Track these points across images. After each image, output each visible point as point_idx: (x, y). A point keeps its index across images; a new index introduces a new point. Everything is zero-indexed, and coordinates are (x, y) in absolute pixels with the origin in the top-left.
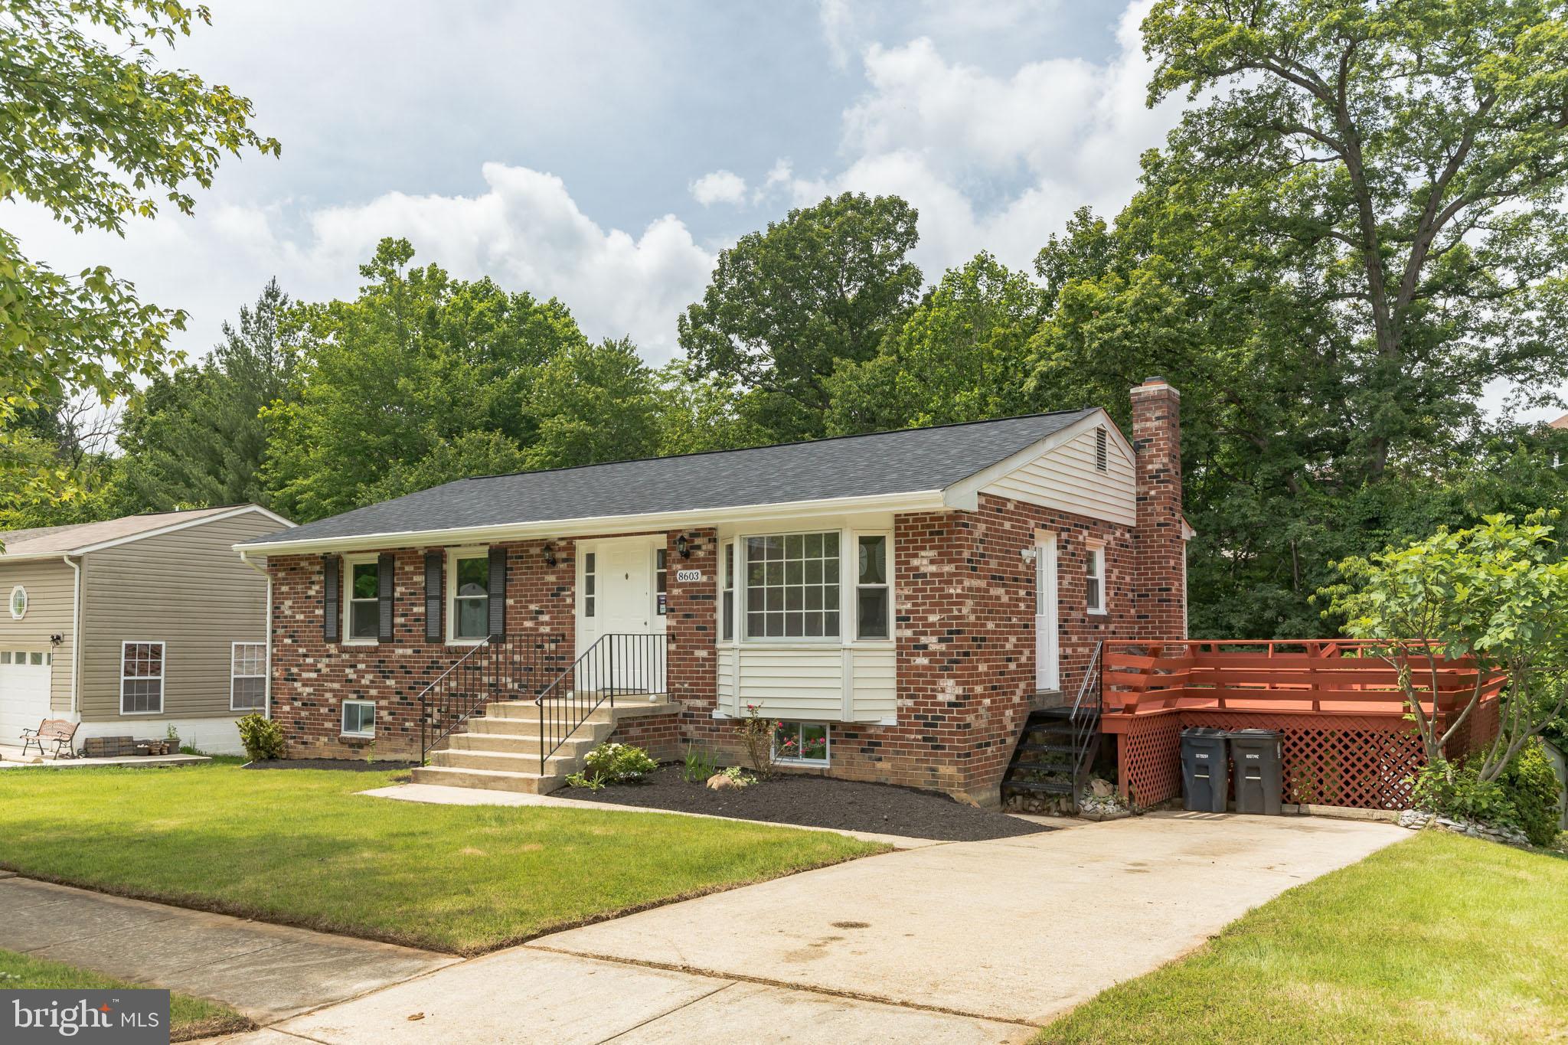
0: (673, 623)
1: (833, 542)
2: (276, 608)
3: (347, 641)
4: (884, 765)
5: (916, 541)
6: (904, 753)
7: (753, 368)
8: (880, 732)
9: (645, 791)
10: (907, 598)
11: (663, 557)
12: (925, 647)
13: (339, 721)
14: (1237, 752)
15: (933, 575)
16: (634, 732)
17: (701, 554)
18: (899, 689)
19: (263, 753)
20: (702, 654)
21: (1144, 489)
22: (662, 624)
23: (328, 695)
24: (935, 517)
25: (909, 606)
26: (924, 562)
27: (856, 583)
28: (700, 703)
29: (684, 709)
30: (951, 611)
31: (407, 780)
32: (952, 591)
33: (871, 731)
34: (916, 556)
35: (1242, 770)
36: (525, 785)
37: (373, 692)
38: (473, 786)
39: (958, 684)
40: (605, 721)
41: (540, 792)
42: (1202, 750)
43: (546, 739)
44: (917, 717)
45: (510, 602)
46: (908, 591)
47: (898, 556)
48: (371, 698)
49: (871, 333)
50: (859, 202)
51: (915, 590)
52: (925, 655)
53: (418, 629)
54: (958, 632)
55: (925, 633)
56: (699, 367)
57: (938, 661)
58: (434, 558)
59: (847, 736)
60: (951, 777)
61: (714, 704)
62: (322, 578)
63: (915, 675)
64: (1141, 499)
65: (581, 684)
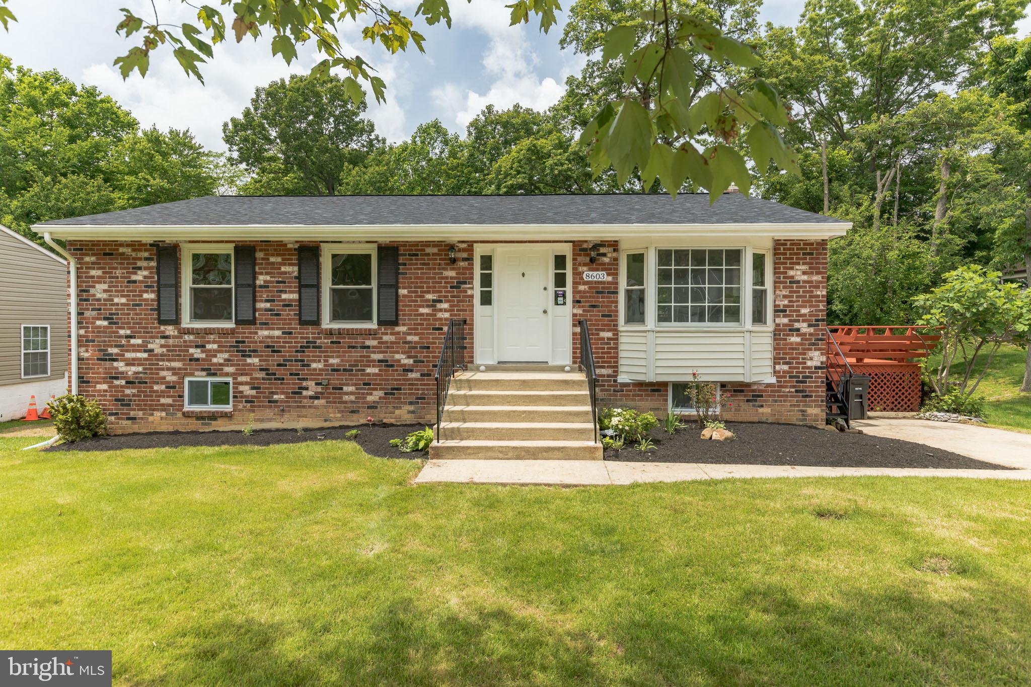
0: (579, 312)
1: (734, 256)
2: (83, 291)
3: (190, 324)
4: (766, 410)
5: (792, 259)
6: (781, 401)
8: (762, 388)
10: (784, 297)
11: (562, 261)
12: (798, 330)
13: (181, 396)
15: (804, 282)
17: (606, 260)
18: (776, 359)
20: (607, 335)
22: (564, 312)
23: (163, 373)
24: (805, 243)
25: (786, 302)
26: (798, 273)
27: (751, 286)
28: (605, 372)
30: (818, 306)
32: (819, 293)
33: (755, 387)
34: (792, 268)
37: (230, 369)
39: (822, 354)
44: (790, 377)
45: (403, 292)
46: (785, 292)
47: (775, 268)
48: (227, 375)
51: (790, 292)
52: (797, 335)
53: (288, 314)
54: (823, 320)
55: (798, 321)
57: (806, 340)
58: (306, 252)
59: (735, 391)
60: (816, 415)
61: (617, 372)
62: (153, 264)
63: (790, 349)
65: (479, 360)
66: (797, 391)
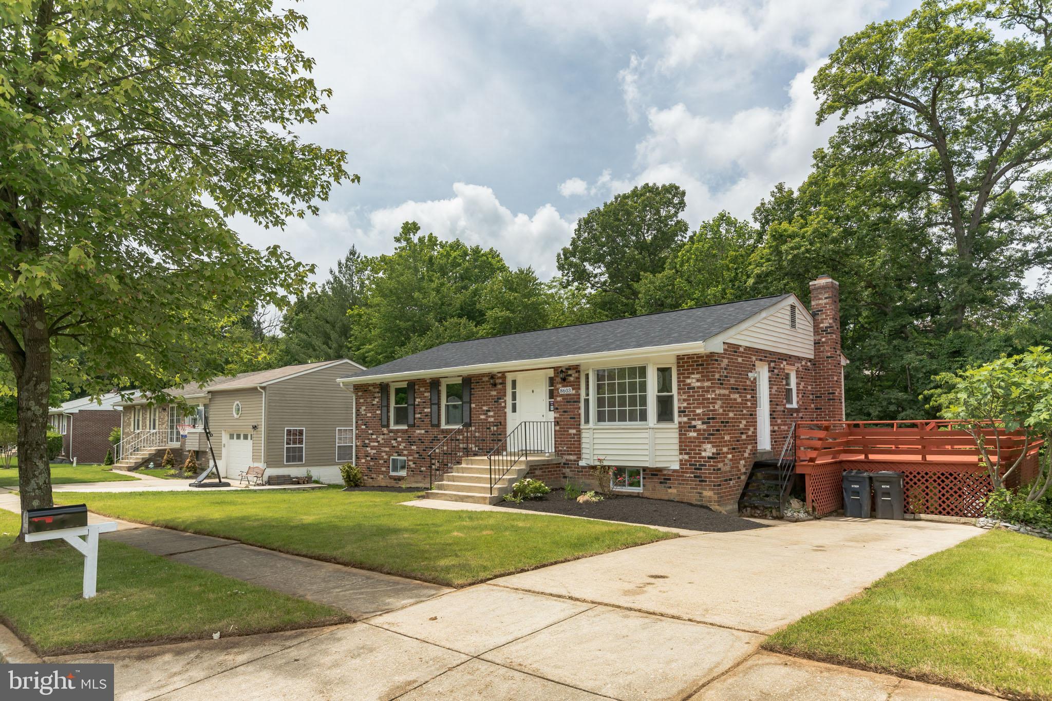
0: (557, 415)
1: (643, 371)
2: (357, 410)
3: (393, 427)
4: (673, 491)
5: (689, 369)
6: (684, 484)
7: (597, 280)
8: (670, 473)
9: (545, 504)
10: (684, 400)
11: (552, 381)
12: (695, 427)
13: (389, 467)
14: (876, 484)
15: (698, 387)
16: (538, 472)
17: (572, 379)
18: (680, 450)
19: (353, 484)
20: (573, 431)
21: (818, 337)
22: (552, 416)
23: (383, 454)
24: (699, 356)
25: (685, 405)
26: (693, 381)
27: (656, 393)
28: (572, 458)
29: (564, 461)
30: (709, 407)
31: (423, 497)
32: (709, 396)
33: (665, 472)
34: (689, 377)
35: (879, 493)
36: (482, 500)
37: (405, 452)
38: (456, 501)
39: (713, 446)
40: (523, 467)
41: (490, 504)
42: (856, 483)
43: (493, 476)
44: (690, 465)
45: (473, 405)
46: (685, 397)
47: (679, 378)
48: (404, 455)
49: (660, 258)
50: (653, 188)
51: (688, 396)
52: (694, 431)
53: (427, 420)
54: (713, 418)
55: (694, 419)
56: (568, 280)
57: (702, 434)
58: (434, 384)
59: (652, 475)
60: (710, 497)
61: (580, 458)
62: (380, 395)
63: (689, 442)
64: (817, 343)
65: (511, 447)
66: (695, 477)
